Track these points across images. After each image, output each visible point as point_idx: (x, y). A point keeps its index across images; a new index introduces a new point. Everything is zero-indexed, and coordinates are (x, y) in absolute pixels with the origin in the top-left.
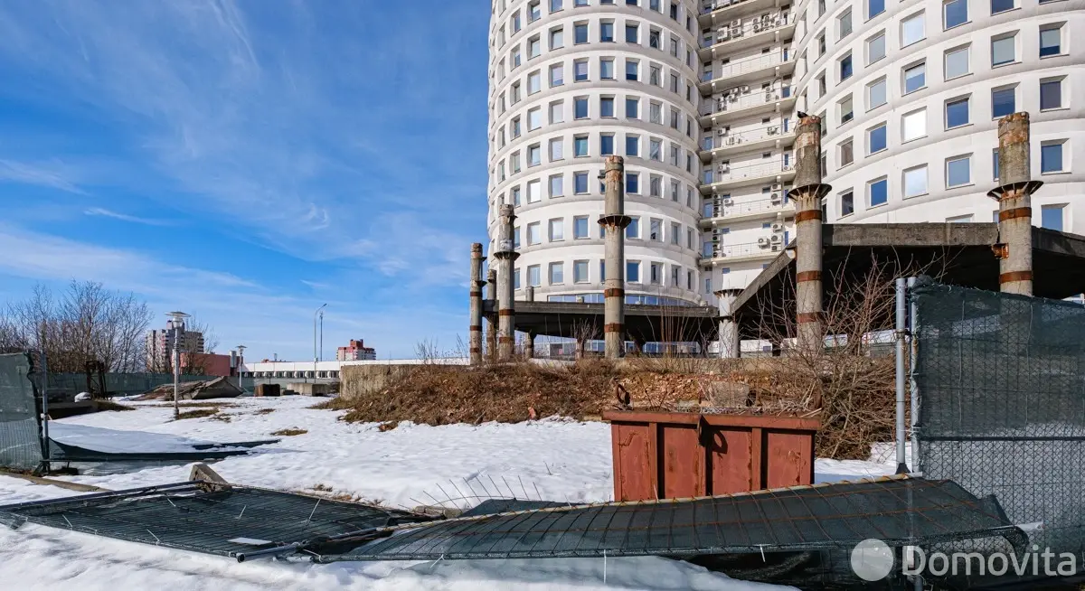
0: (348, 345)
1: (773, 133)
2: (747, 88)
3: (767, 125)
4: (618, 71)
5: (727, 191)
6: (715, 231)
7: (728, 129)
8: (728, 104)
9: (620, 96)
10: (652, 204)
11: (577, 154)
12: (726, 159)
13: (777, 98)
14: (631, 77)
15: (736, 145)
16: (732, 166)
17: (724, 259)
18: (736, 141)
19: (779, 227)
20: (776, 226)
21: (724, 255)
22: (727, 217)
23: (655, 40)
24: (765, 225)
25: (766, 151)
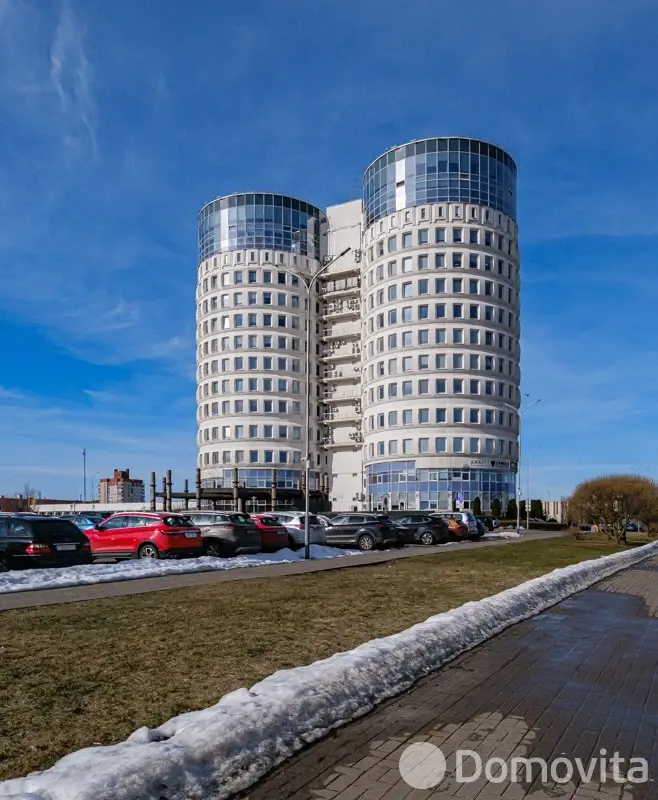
0: (112, 477)
2: (344, 342)
3: (354, 366)
4: (259, 342)
5: (335, 404)
8: (335, 351)
9: (260, 356)
10: (282, 418)
11: (237, 389)
12: (334, 384)
14: (267, 345)
16: (337, 388)
17: (333, 445)
20: (356, 427)
21: (333, 443)
22: (334, 421)
23: (282, 322)
24: (353, 426)
25: (354, 381)
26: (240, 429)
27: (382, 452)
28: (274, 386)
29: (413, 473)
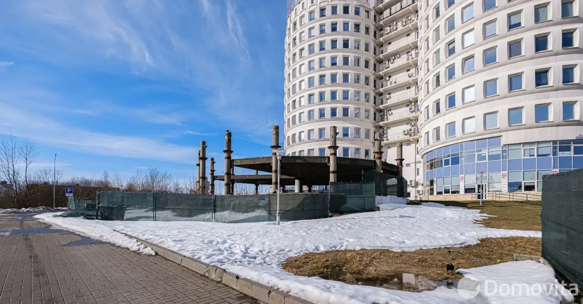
1: (411, 76)
2: (398, 56)
3: (409, 72)
4: (327, 63)
5: (389, 109)
6: (383, 128)
7: (390, 77)
8: (390, 65)
9: (328, 74)
10: (345, 121)
11: (309, 102)
12: (389, 92)
13: (413, 58)
15: (393, 85)
16: (392, 95)
17: (388, 142)
18: (393, 82)
19: (413, 124)
20: (411, 124)
21: (387, 140)
22: (389, 121)
23: (346, 45)
24: (407, 124)
25: (408, 86)
26: (311, 132)
27: (438, 138)
28: (339, 96)
29: (497, 151)
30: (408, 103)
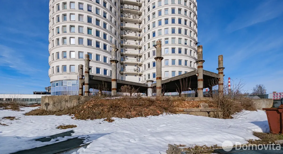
2: (131, 31)
3: (136, 42)
5: (127, 55)
6: (124, 65)
7: (127, 40)
8: (127, 34)
9: (102, 21)
10: (110, 54)
11: (88, 33)
13: (138, 36)
16: (128, 49)
18: (129, 43)
21: (126, 71)
24: (135, 66)
25: (136, 48)
30: (136, 56)
